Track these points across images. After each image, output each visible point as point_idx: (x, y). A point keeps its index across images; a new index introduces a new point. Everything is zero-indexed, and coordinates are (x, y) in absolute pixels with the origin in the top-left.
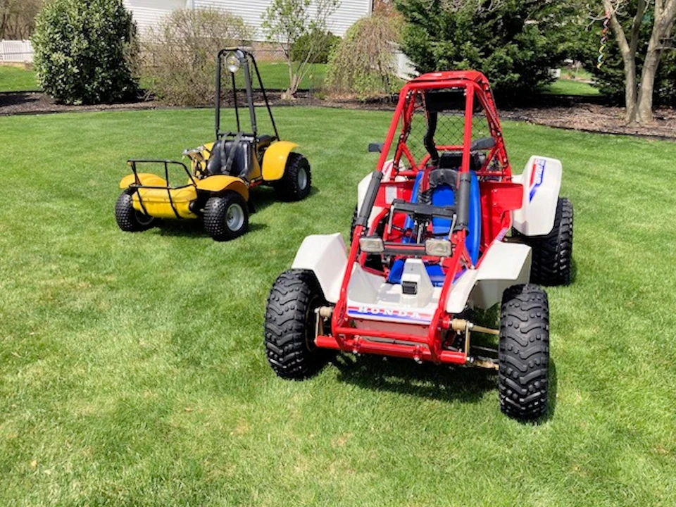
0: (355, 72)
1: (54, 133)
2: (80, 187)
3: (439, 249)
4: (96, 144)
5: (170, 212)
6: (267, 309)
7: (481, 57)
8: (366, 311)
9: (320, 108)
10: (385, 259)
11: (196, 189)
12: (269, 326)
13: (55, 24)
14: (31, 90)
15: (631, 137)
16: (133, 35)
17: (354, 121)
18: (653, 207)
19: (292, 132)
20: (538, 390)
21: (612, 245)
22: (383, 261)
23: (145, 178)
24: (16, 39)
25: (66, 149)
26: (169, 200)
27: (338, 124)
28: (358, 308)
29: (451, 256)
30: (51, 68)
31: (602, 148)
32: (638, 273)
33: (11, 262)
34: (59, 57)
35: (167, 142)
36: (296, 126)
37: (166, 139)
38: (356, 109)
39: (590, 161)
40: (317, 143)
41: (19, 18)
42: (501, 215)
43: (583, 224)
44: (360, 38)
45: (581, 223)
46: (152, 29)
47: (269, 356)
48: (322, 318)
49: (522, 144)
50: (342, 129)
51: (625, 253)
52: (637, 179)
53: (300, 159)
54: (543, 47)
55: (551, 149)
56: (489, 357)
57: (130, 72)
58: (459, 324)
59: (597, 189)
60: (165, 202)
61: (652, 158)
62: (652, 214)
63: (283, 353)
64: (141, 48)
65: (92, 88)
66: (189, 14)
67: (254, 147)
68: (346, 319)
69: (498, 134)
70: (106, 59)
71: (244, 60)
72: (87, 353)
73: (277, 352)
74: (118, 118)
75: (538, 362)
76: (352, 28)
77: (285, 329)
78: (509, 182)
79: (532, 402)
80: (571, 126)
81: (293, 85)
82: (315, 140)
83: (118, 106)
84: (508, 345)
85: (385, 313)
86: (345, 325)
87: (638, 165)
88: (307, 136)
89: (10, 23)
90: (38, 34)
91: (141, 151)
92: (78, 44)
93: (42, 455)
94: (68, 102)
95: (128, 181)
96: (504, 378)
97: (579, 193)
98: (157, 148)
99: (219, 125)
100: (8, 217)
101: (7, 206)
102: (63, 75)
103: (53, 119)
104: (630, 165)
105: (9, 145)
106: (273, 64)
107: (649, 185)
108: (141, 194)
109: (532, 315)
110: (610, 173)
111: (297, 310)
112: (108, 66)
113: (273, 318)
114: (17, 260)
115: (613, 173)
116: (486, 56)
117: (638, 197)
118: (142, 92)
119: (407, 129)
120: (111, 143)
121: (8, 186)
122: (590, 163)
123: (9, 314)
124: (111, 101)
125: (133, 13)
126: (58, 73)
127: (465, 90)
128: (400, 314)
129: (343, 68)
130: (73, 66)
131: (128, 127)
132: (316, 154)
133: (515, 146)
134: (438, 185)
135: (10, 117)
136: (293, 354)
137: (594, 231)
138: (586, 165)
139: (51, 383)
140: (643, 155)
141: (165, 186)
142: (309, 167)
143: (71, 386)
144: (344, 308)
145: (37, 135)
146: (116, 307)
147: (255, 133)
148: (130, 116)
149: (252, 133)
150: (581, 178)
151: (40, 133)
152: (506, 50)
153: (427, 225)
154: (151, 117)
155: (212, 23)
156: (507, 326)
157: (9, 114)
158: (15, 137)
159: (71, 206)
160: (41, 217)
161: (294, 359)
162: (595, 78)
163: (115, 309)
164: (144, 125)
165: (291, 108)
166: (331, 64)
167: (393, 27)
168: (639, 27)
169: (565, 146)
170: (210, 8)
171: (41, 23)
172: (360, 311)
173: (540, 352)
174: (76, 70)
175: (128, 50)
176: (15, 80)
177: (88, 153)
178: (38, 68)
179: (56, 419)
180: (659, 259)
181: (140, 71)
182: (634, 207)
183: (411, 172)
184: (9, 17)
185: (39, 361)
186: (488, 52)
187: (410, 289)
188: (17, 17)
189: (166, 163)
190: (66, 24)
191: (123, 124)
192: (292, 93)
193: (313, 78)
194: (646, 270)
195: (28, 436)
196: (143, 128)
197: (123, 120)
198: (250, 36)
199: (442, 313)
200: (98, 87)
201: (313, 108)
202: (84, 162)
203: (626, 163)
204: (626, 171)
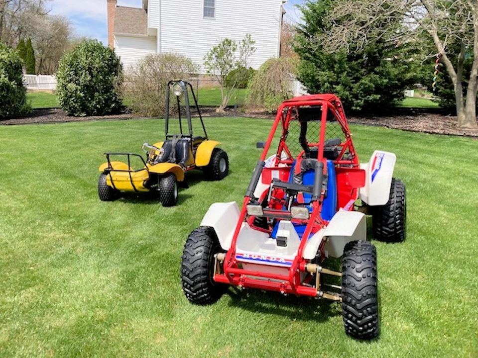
0: (265, 94)
1: (65, 135)
2: (76, 171)
3: (300, 214)
4: (90, 143)
5: (131, 188)
6: (184, 252)
7: (353, 83)
8: (248, 257)
9: (241, 118)
10: (270, 221)
11: (149, 172)
12: (184, 264)
13: (71, 65)
14: (54, 107)
15: (461, 137)
16: (120, 72)
17: (264, 127)
18: (473, 188)
19: (221, 135)
20: (370, 314)
21: (440, 214)
22: (268, 222)
23: (115, 165)
24: (49, 75)
25: (71, 145)
26: (129, 179)
27: (252, 129)
28: (243, 255)
29: (309, 219)
30: (67, 94)
31: (438, 145)
32: (457, 235)
33: (24, 220)
34: (72, 86)
35: (137, 141)
36: (224, 130)
37: (136, 139)
38: (265, 118)
39: (428, 154)
40: (237, 141)
41: (51, 61)
42: (351, 191)
43: (419, 198)
44: (269, 71)
45: (418, 198)
46: (132, 67)
47: (183, 286)
48: (218, 261)
49: (380, 142)
50: (255, 132)
51: (448, 220)
52: (463, 167)
53: (221, 152)
54: (396, 76)
55: (401, 146)
56: (336, 292)
57: (116, 95)
58: (312, 267)
59: (432, 174)
60: (127, 181)
61: (475, 153)
62: (472, 192)
63: (193, 283)
64: (125, 79)
65: (92, 106)
66: (156, 58)
67: (190, 144)
68: (235, 262)
69: (348, 136)
70: (102, 87)
71: (185, 88)
72: (62, 284)
73: (189, 282)
74: (107, 125)
75: (369, 293)
76: (264, 65)
77: (195, 266)
78: (356, 168)
79: (367, 323)
80: (417, 130)
81: (224, 103)
82: (236, 139)
83: (108, 117)
84: (348, 280)
85: (261, 259)
86: (234, 266)
87: (465, 157)
88: (231, 136)
89: (45, 64)
90: (59, 72)
91: (118, 147)
92: (85, 78)
93: (21, 354)
94: (76, 115)
95: (105, 166)
96: (346, 305)
97: (418, 176)
98: (129, 145)
99: (167, 130)
100: (27, 190)
101: (28, 183)
102: (74, 98)
103: (65, 126)
104: (458, 157)
105: (35, 143)
106: (212, 89)
107: (471, 171)
108: (112, 175)
109: (364, 259)
110: (443, 162)
111: (204, 253)
112: (103, 91)
113: (188, 259)
114: (28, 219)
115: (445, 162)
116: (356, 82)
117: (461, 179)
118: (124, 107)
119: (286, 132)
120: (100, 142)
121: (30, 170)
122: (429, 156)
123: (16, 255)
124: (103, 114)
125: (121, 57)
126: (71, 97)
127: (322, 107)
128: (271, 260)
129: (257, 92)
130: (81, 92)
131: (112, 131)
132: (234, 149)
133: (376, 143)
134: (307, 170)
135: (39, 125)
136: (200, 285)
137: (427, 203)
138: (425, 157)
139: (35, 304)
140: (468, 150)
141: (128, 170)
142: (227, 158)
143: (49, 306)
144: (234, 254)
145: (54, 137)
146: (87, 252)
147: (191, 135)
148: (115, 124)
149: (189, 135)
150: (421, 166)
151: (56, 135)
152: (370, 78)
153: (295, 197)
154: (128, 124)
155: (171, 63)
156: (346, 267)
157: (38, 123)
158: (40, 137)
159: (68, 183)
160: (48, 190)
161: (201, 288)
162: (435, 96)
163: (86, 253)
164: (123, 130)
165: (222, 118)
166: (249, 89)
167: (291, 64)
168: (463, 61)
169: (411, 144)
170: (170, 53)
171: (63, 65)
172: (244, 256)
173: (370, 285)
174: (82, 95)
175: (116, 82)
176: (45, 101)
177: (84, 148)
178: (59, 94)
179: (35, 329)
180: (474, 225)
181: (123, 95)
182: (459, 187)
183: (289, 161)
184: (44, 60)
185: (30, 288)
186: (357, 79)
187: (282, 242)
188: (50, 60)
189: (128, 155)
190: (78, 65)
191: (110, 129)
192: (223, 108)
193: (237, 98)
194: (464, 233)
195: (15, 340)
196: (123, 132)
197: (110, 127)
198: (196, 71)
199: (300, 259)
200: (96, 105)
201: (237, 118)
202: (81, 154)
203: (455, 156)
204: (455, 161)
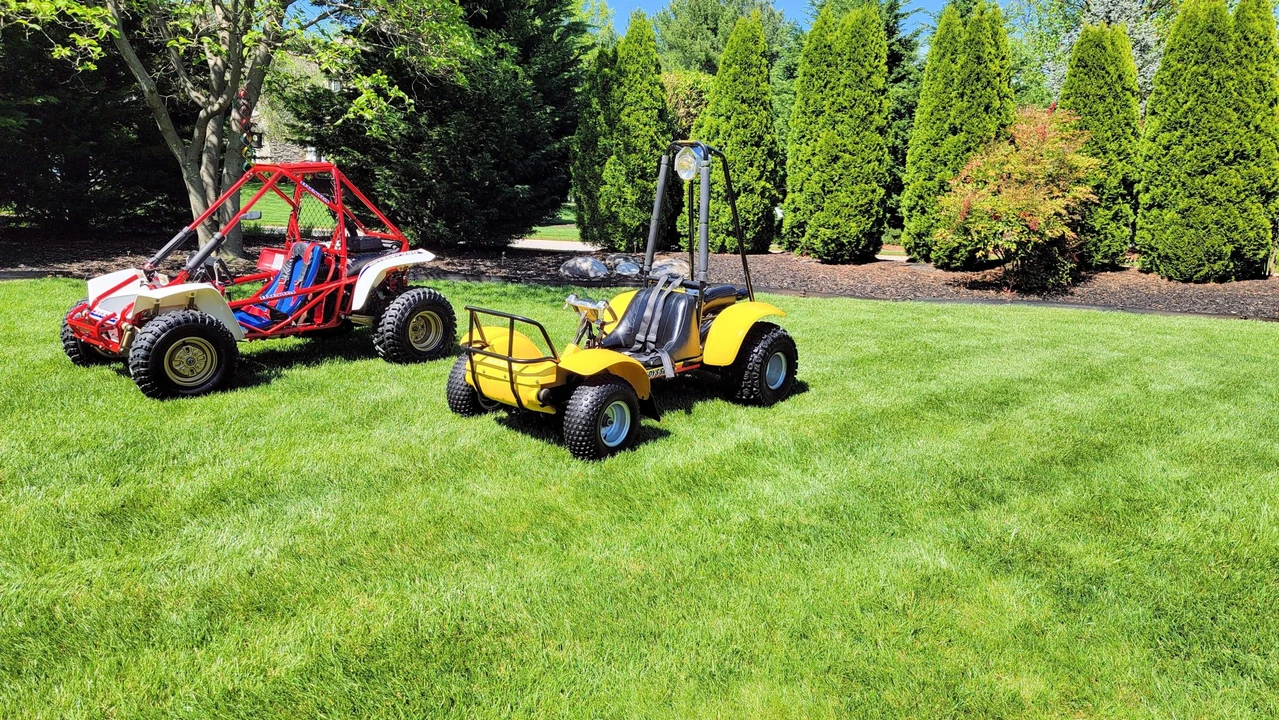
11: (557, 368)
26: (507, 377)
53: (777, 335)
67: (696, 305)
108: (475, 361)
141: (507, 355)
147: (703, 284)
149: (697, 283)
189: (512, 318)
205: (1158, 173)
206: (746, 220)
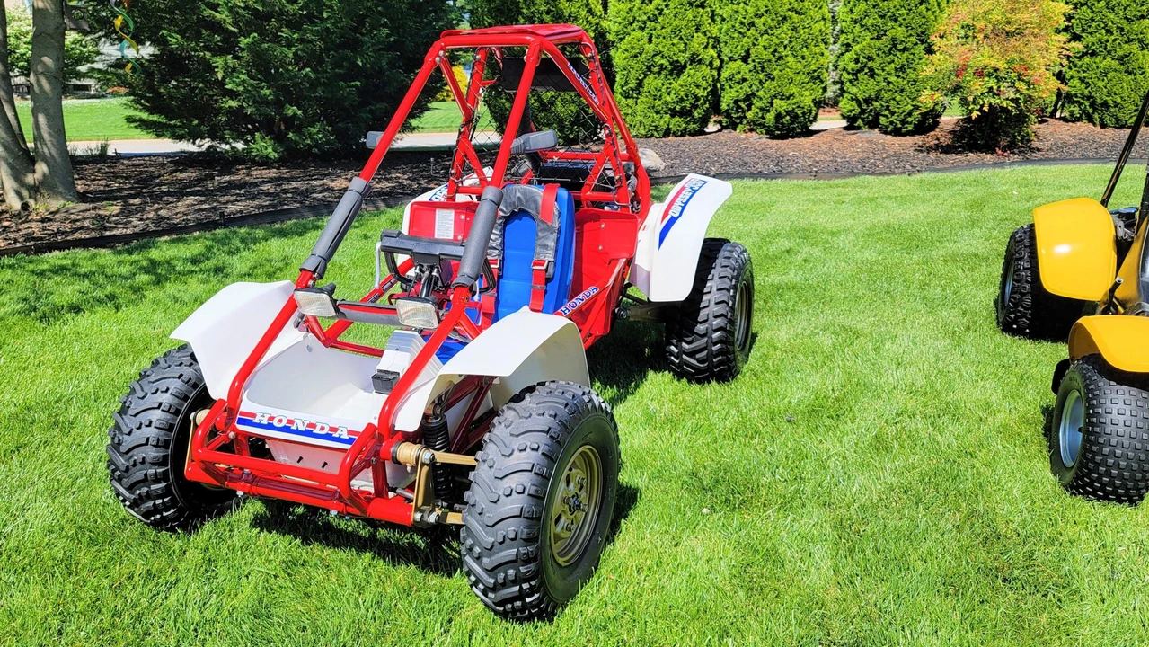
3: (423, 317)
8: (265, 422)
28: (254, 415)
42: (607, 265)
58: (406, 453)
68: (232, 434)
128: (317, 431)
134: (513, 213)
144: (234, 412)
172: (257, 420)
183: (478, 189)
199: (385, 431)
205: (1092, 20)
206: (696, 96)
